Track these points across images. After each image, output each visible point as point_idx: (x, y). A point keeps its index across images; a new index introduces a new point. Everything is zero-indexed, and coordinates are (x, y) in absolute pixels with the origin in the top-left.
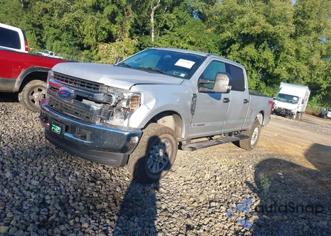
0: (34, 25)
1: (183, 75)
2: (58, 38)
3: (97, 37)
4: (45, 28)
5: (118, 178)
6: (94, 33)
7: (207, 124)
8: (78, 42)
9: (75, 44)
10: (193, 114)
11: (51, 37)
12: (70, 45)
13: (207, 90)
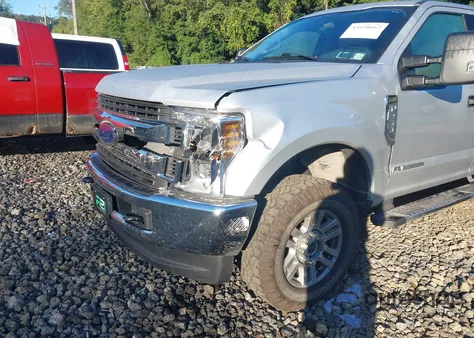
0: (166, 38)
1: (359, 56)
2: (196, 49)
3: (245, 36)
4: (179, 38)
5: (228, 297)
6: (240, 31)
7: (430, 161)
8: (221, 49)
9: (219, 53)
10: (391, 143)
11: (187, 49)
12: (211, 55)
13: (423, 81)
